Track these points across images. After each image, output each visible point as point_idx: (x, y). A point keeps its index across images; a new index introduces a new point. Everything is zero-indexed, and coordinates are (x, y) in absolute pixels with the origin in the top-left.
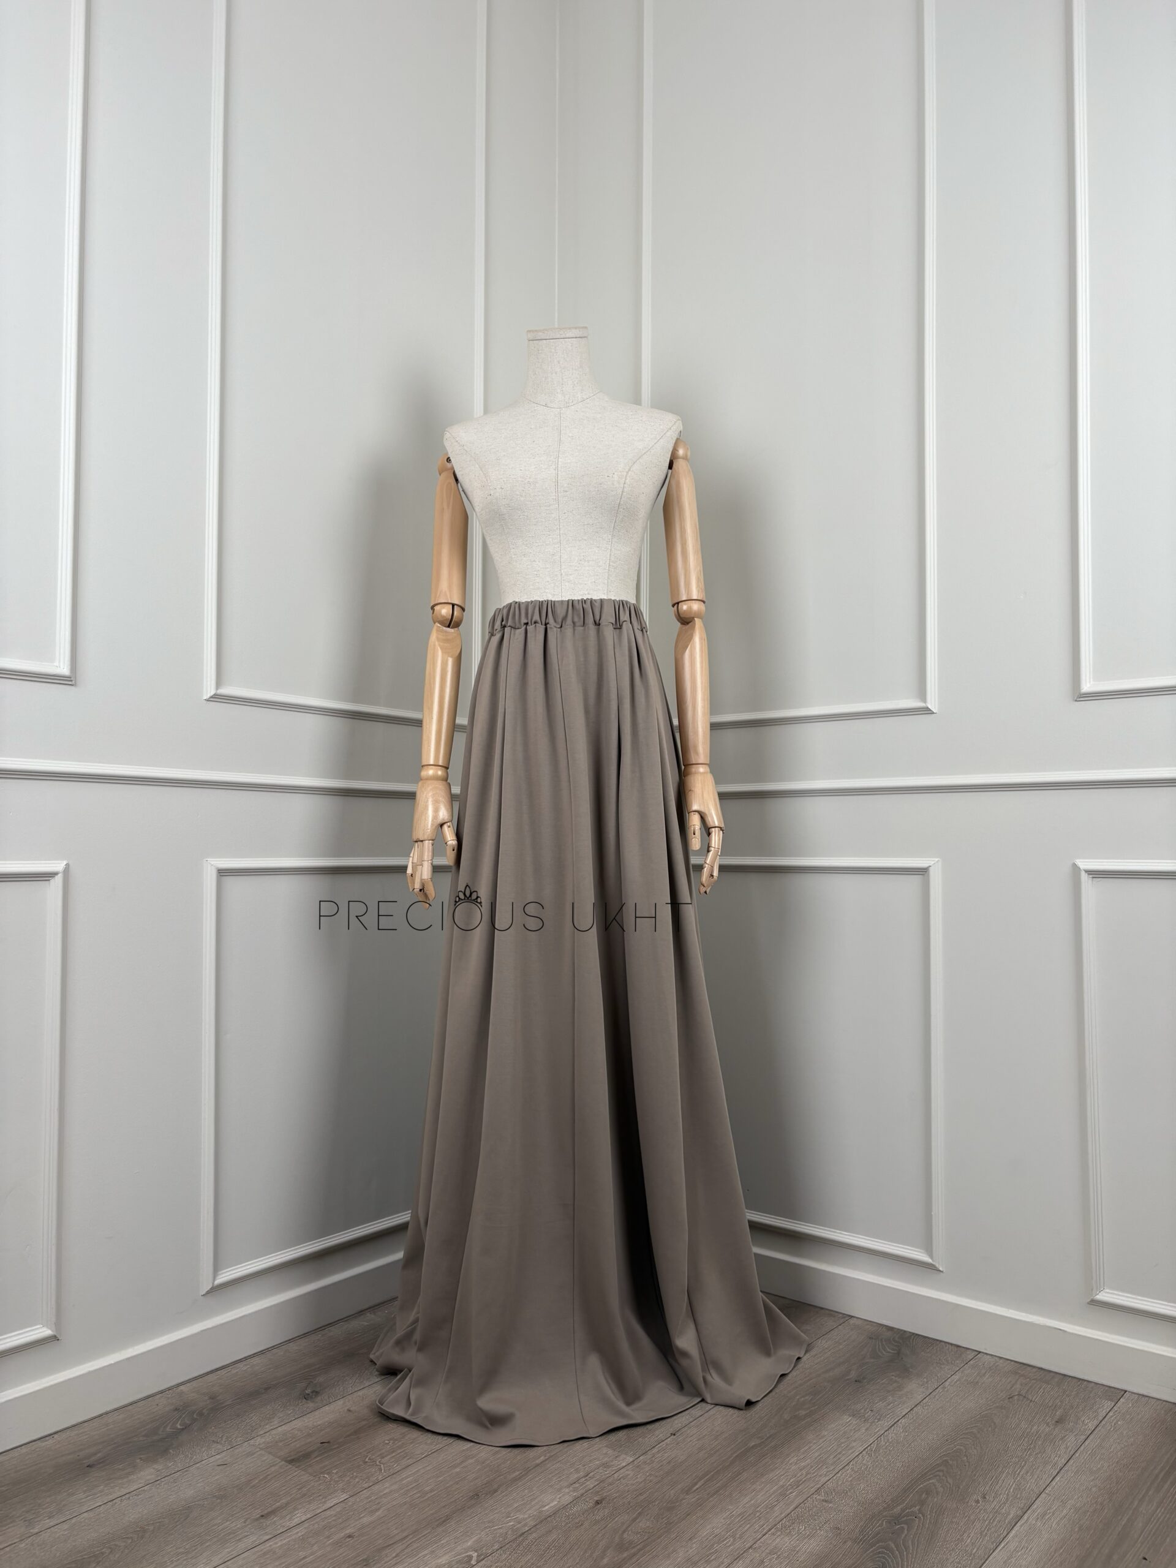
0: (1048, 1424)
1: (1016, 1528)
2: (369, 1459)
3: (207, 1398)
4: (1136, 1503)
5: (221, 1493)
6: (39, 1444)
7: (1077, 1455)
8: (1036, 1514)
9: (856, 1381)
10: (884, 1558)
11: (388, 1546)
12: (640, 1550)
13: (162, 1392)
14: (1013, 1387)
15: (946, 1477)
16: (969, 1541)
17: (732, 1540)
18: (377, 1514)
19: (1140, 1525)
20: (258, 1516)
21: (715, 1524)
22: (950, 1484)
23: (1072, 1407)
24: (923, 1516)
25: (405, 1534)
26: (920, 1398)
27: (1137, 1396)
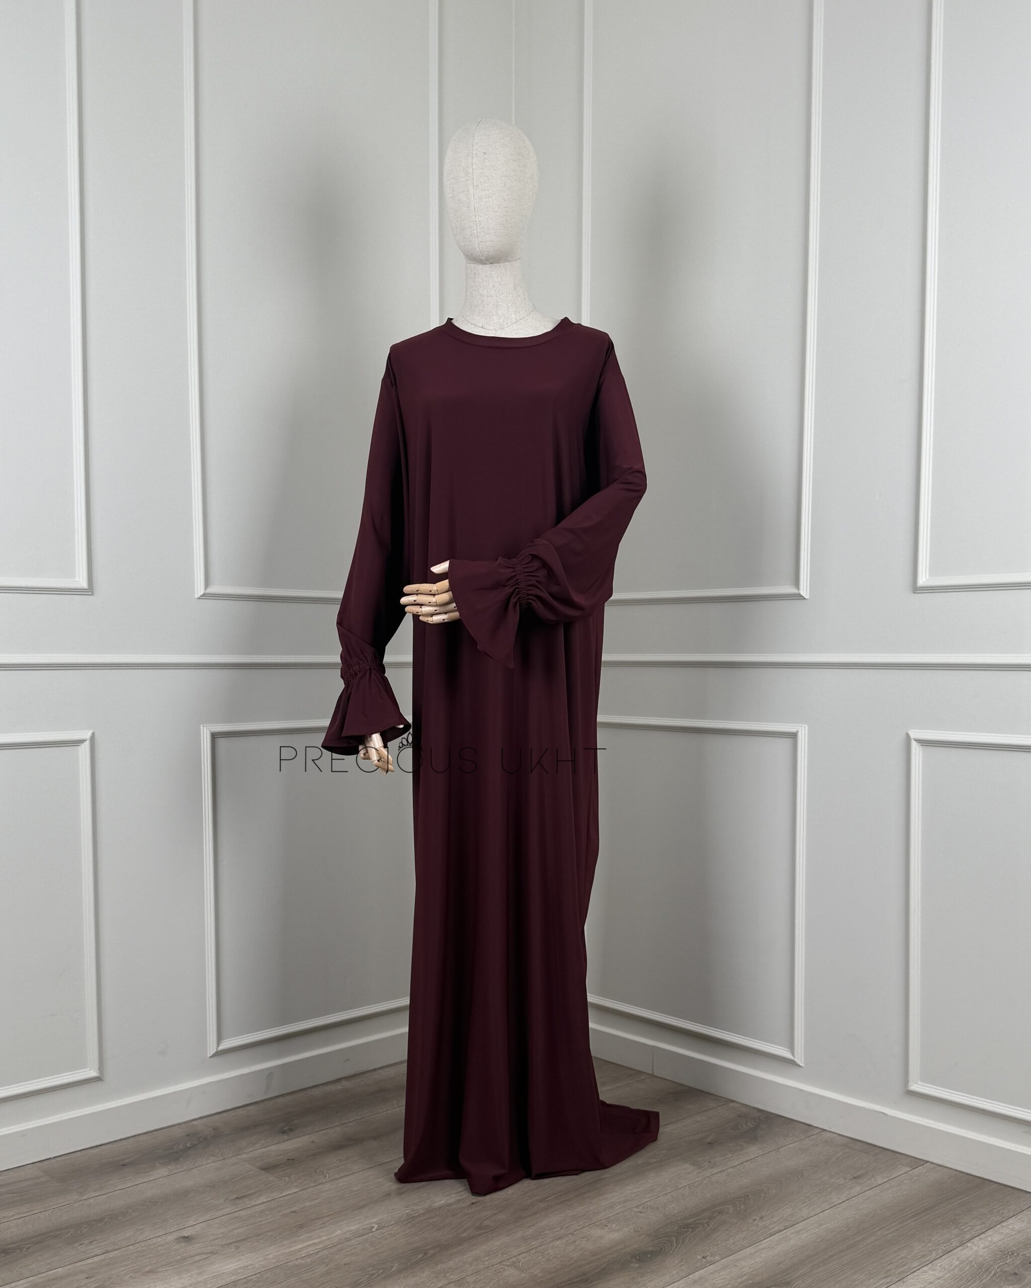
0: (845, 1179)
1: (772, 1237)
2: (320, 1170)
3: (211, 1129)
4: (877, 1229)
5: (212, 1184)
6: (90, 1151)
7: (854, 1199)
8: (794, 1230)
9: (709, 1143)
10: (664, 1246)
11: (319, 1218)
12: (492, 1230)
13: (179, 1124)
14: (836, 1153)
15: (740, 1204)
16: (731, 1241)
17: (559, 1229)
18: (317, 1201)
19: (870, 1241)
20: (234, 1198)
21: (553, 1219)
22: (740, 1207)
23: (874, 1169)
24: (708, 1225)
25: (332, 1213)
26: (753, 1156)
27: (935, 1165)
